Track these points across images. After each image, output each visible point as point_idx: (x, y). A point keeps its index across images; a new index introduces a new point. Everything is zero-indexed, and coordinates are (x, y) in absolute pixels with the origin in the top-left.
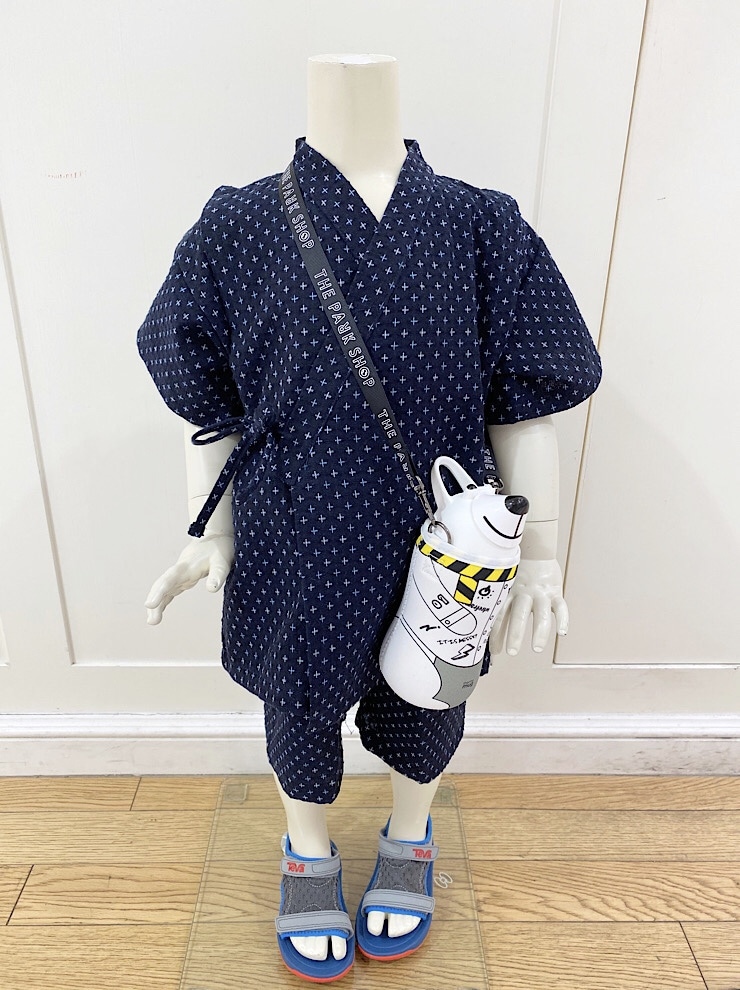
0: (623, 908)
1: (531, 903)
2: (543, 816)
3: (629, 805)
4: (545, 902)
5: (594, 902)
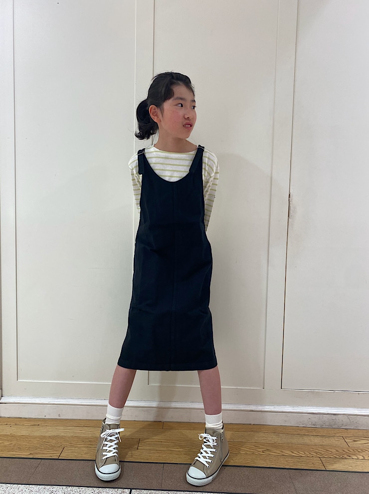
0: (303, 453)
1: (278, 452)
2: (281, 435)
3: (307, 434)
4: (282, 452)
5: (295, 452)
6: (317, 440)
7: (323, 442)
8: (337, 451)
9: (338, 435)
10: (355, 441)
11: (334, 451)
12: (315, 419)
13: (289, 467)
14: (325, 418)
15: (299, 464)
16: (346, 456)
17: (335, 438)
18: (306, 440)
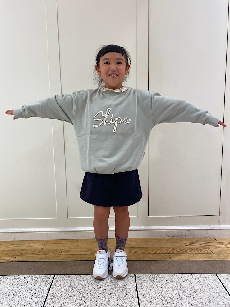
6: (169, 245)
7: (173, 246)
8: (180, 250)
9: (182, 241)
10: (191, 244)
11: (178, 250)
12: (169, 233)
13: (149, 260)
14: (176, 232)
15: (156, 258)
16: (184, 252)
17: (180, 243)
18: (163, 245)
